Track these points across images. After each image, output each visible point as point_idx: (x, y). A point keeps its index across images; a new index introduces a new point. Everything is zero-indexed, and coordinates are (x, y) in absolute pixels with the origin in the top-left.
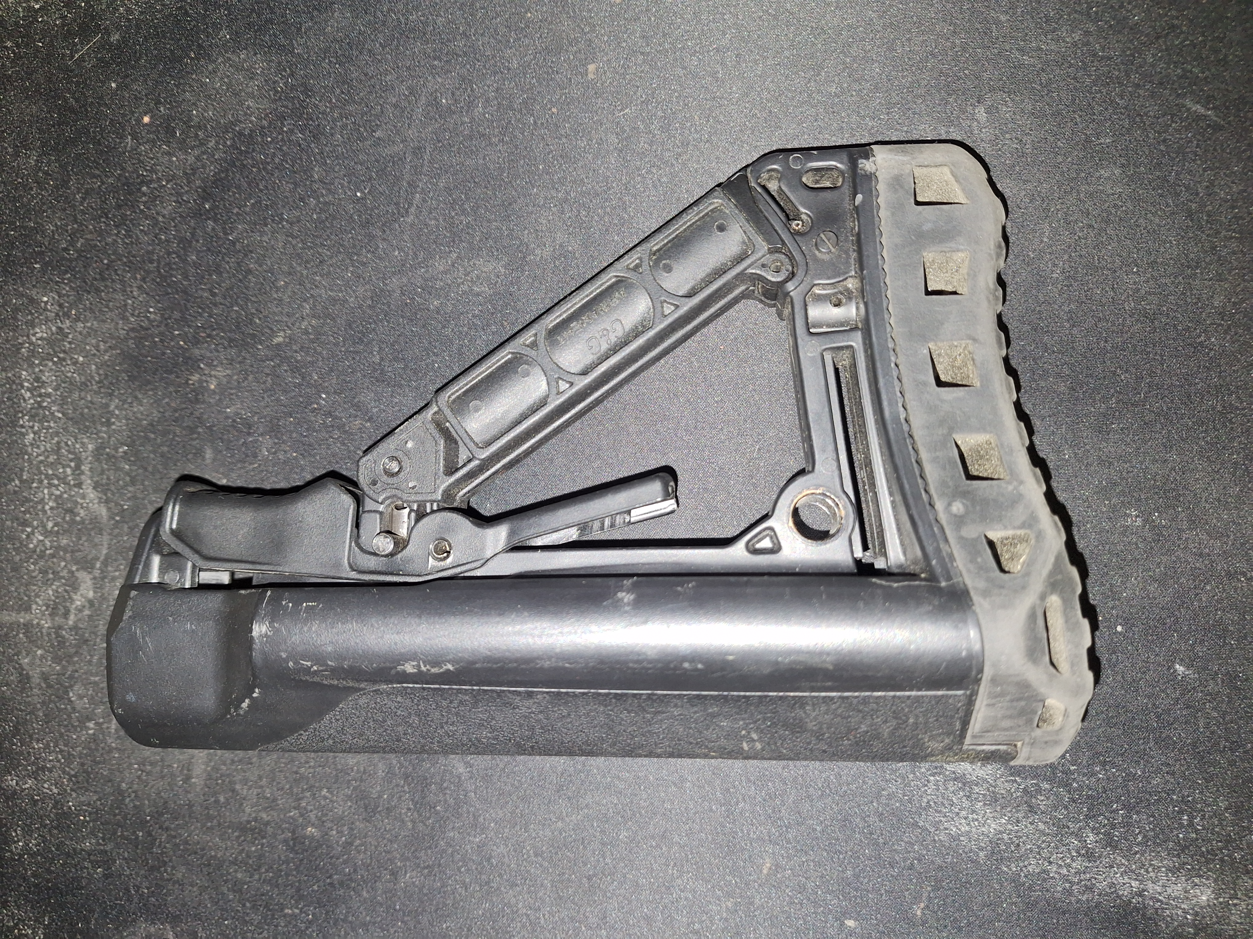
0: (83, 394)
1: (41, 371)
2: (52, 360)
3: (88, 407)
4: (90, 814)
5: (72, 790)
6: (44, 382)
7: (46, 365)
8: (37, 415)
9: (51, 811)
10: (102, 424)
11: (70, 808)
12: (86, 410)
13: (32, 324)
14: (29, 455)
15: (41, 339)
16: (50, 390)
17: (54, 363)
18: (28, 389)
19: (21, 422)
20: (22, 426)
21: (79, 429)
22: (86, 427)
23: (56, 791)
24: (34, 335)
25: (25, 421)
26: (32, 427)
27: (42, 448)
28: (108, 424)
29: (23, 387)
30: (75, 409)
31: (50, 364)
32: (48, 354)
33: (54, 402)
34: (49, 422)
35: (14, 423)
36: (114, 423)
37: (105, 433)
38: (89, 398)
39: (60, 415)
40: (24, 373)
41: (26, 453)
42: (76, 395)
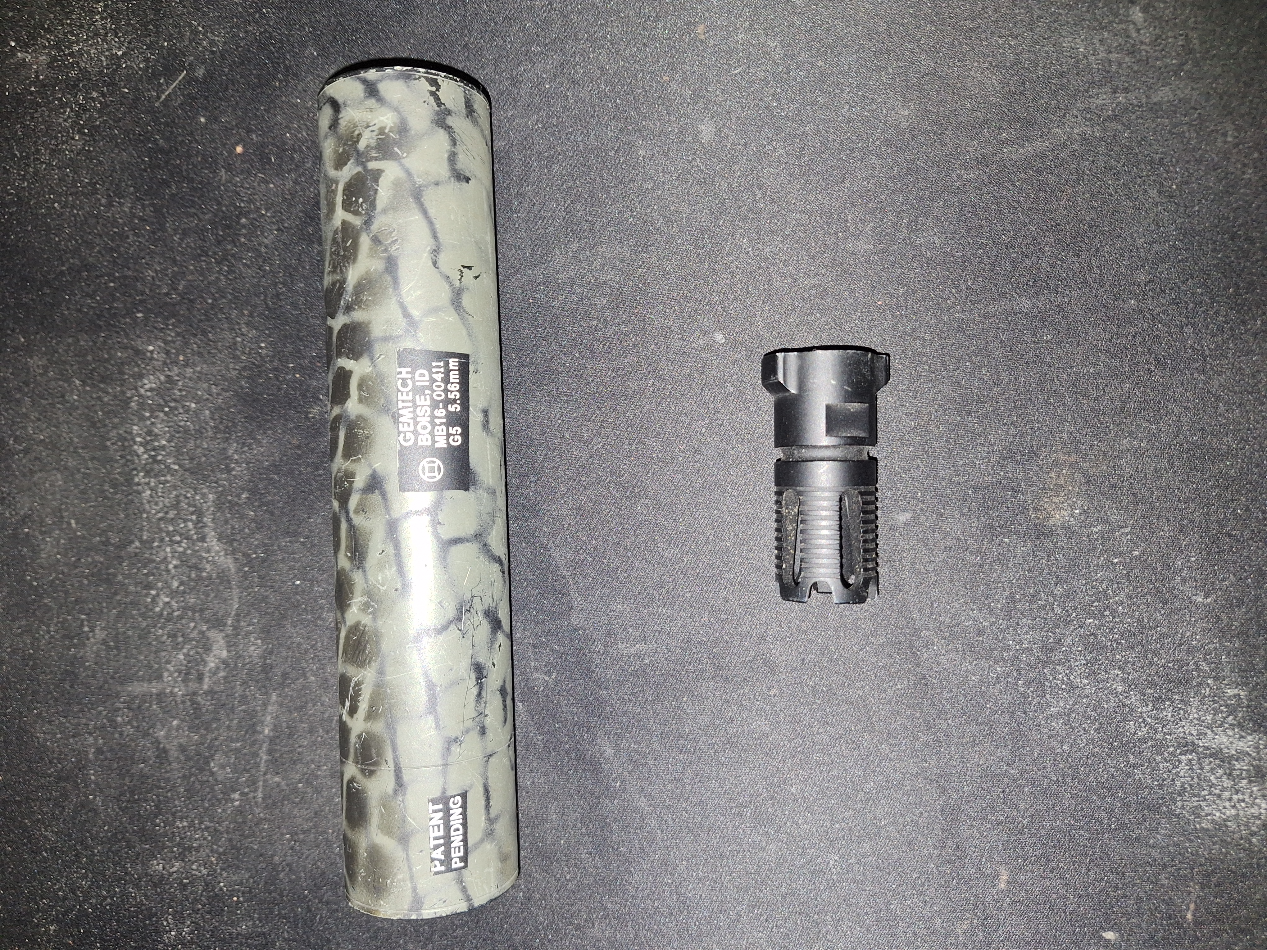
0: (198, 442)
1: (153, 423)
2: (163, 411)
3: (205, 456)
4: (243, 893)
5: (222, 869)
6: (156, 435)
7: (157, 417)
8: (152, 470)
9: (202, 895)
10: (221, 471)
11: (221, 889)
12: (203, 459)
13: (141, 376)
14: (148, 513)
15: (151, 390)
16: (164, 442)
17: (166, 414)
18: (141, 444)
19: (137, 480)
20: (138, 484)
21: (197, 480)
22: (204, 476)
23: (205, 872)
24: (142, 387)
25: (140, 477)
26: (148, 484)
27: (161, 505)
28: (229, 470)
29: (135, 443)
30: (192, 459)
31: (162, 415)
32: (159, 405)
33: (169, 455)
34: (164, 476)
35: (129, 482)
36: (233, 469)
37: (225, 480)
38: (205, 445)
39: (176, 467)
40: (135, 428)
41: (144, 511)
42: (191, 445)
